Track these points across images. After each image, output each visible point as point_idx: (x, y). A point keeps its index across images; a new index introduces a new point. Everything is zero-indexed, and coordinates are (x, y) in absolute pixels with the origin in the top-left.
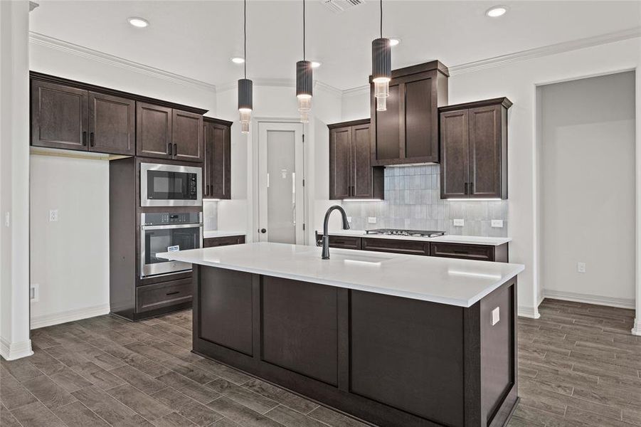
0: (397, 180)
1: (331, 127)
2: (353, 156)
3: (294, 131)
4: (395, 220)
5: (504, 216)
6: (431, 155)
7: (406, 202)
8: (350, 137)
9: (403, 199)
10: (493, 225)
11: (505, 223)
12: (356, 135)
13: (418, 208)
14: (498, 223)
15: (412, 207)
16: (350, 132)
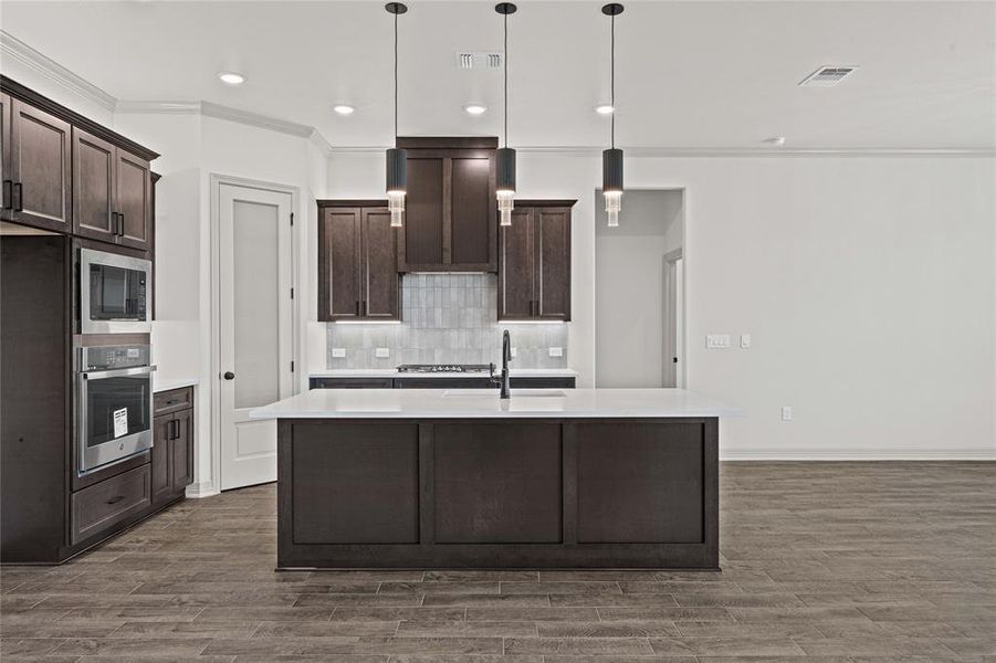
0: (422, 294)
1: (322, 204)
2: (364, 255)
3: (277, 206)
4: (421, 351)
5: (563, 342)
6: (488, 262)
7: (437, 326)
8: (358, 224)
9: (434, 321)
10: (551, 354)
11: (565, 351)
12: (368, 221)
13: (454, 334)
14: (556, 352)
15: (447, 332)
16: (358, 216)
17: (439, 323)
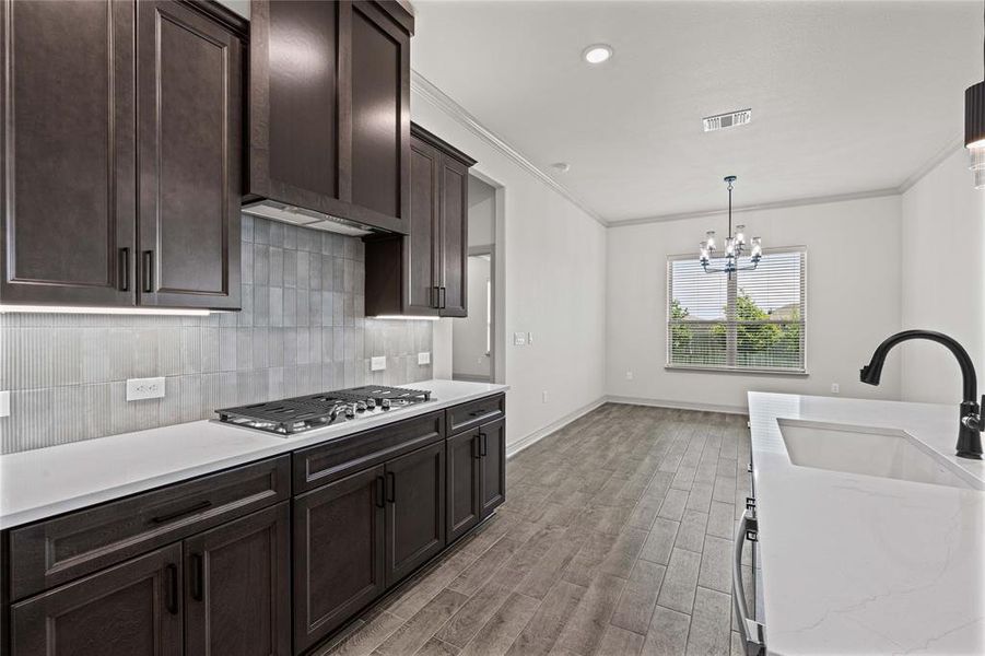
5: (430, 344)
6: (398, 216)
7: (273, 323)
9: (267, 312)
10: (419, 363)
11: (431, 357)
14: (423, 358)
15: (291, 335)
17: (277, 318)
